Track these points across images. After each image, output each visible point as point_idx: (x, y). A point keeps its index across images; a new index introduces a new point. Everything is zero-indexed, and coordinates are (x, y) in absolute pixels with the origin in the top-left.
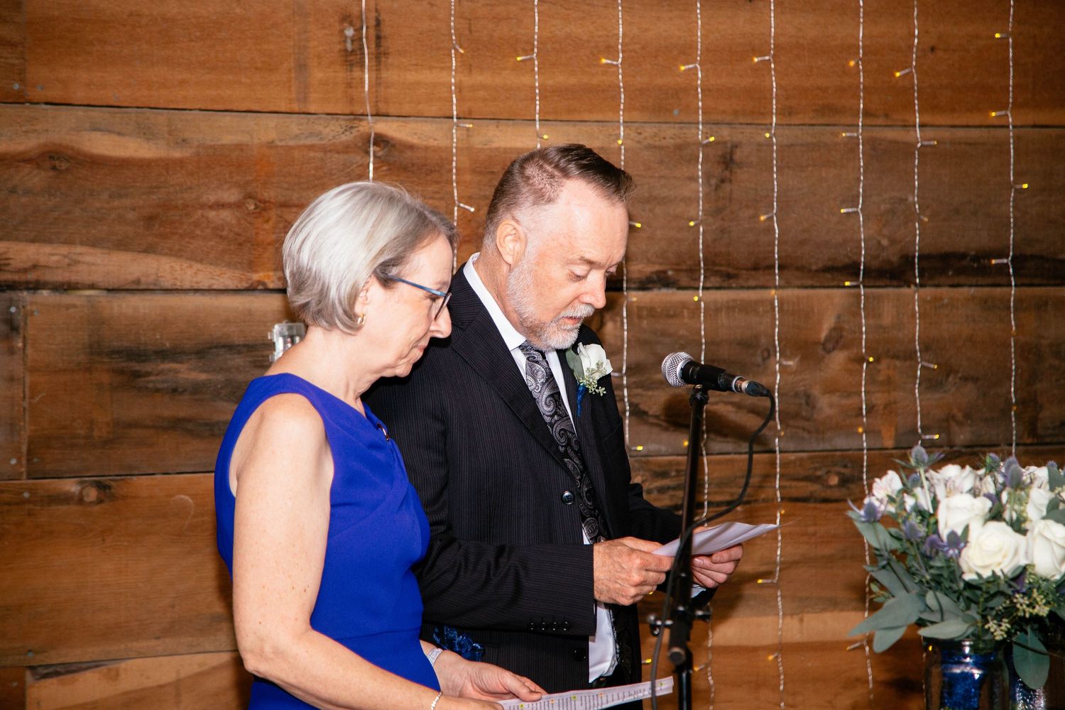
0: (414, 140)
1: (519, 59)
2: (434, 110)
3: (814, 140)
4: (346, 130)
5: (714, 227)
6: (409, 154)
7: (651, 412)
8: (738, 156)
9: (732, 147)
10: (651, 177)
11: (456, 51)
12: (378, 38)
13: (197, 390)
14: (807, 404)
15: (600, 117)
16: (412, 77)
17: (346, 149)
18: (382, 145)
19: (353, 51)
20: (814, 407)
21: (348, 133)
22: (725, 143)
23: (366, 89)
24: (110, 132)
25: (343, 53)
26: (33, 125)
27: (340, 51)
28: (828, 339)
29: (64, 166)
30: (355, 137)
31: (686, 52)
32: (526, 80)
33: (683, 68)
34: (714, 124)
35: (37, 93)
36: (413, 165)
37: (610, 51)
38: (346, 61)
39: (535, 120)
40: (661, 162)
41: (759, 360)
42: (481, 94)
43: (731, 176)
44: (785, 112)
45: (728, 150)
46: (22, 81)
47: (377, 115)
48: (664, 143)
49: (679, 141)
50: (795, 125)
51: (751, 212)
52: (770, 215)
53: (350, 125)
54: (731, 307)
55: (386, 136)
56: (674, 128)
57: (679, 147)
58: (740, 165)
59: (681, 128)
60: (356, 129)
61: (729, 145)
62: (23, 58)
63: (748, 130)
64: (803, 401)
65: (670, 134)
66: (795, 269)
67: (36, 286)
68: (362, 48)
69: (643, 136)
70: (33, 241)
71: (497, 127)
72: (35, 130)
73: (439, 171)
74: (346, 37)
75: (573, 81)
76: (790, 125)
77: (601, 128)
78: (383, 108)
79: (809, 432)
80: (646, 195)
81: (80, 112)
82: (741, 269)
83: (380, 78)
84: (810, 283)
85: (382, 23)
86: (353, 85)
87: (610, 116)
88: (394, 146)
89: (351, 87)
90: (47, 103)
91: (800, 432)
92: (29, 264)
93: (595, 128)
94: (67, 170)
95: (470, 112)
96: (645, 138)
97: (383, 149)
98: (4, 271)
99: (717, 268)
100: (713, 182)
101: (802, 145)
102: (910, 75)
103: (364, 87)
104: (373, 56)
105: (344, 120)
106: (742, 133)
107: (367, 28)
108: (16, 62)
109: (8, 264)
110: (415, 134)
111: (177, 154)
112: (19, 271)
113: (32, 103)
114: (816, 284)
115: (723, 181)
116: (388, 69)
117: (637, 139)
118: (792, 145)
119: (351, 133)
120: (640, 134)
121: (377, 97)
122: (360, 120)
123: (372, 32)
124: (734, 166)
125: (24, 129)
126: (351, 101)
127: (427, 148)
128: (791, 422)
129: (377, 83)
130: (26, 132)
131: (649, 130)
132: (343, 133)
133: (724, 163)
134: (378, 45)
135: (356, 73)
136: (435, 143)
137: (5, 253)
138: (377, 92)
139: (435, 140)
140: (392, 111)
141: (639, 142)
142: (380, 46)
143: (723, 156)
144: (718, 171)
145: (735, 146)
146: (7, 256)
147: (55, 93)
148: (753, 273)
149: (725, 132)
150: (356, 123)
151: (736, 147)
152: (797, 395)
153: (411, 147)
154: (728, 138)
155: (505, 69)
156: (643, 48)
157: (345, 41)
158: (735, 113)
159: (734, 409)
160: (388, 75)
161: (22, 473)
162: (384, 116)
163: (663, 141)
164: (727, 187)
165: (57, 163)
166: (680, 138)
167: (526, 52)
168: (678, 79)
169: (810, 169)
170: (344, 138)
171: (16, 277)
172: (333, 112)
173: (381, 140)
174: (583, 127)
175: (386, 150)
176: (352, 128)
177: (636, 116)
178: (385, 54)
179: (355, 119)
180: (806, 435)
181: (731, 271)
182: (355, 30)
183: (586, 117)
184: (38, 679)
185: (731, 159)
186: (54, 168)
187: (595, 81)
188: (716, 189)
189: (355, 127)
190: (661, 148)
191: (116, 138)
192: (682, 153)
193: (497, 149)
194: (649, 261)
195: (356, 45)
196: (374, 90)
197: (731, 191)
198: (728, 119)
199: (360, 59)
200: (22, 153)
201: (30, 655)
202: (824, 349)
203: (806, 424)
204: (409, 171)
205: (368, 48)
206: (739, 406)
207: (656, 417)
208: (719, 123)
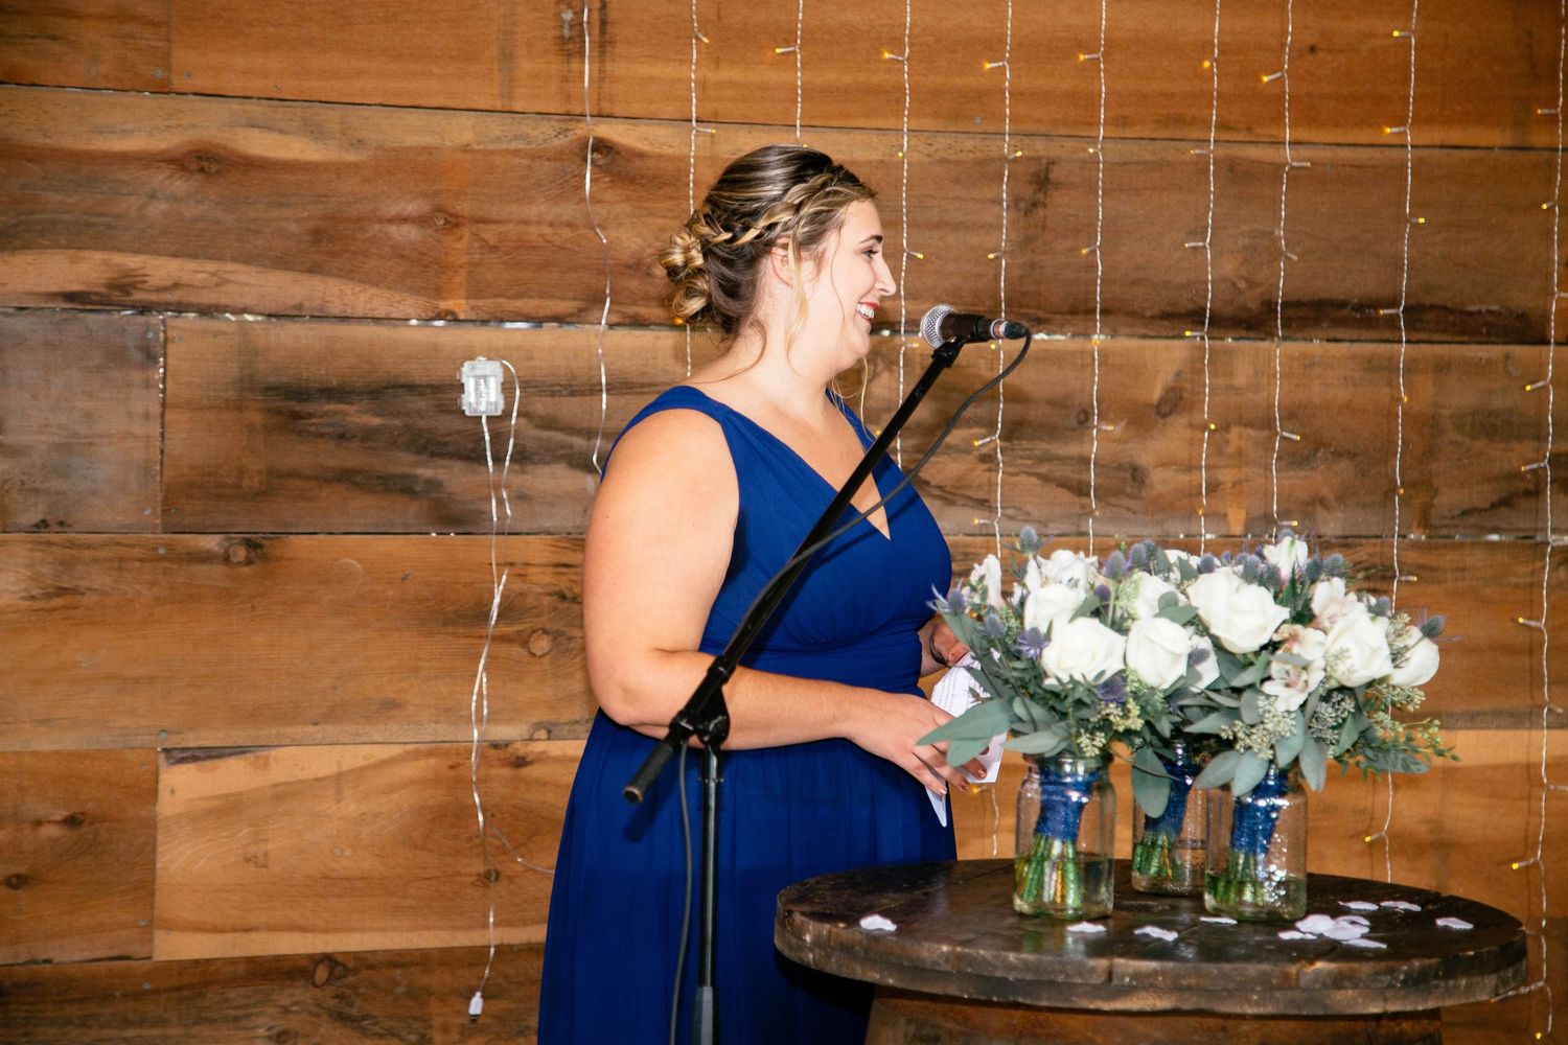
0: (644, 147)
1: (778, 51)
2: (670, 110)
3: (1154, 158)
4: (559, 133)
5: (1022, 261)
6: (638, 163)
7: (933, 483)
8: (1056, 174)
9: (1048, 164)
10: (943, 198)
11: (698, 39)
12: (603, 23)
13: (368, 435)
14: (1134, 478)
15: (880, 124)
16: (644, 70)
17: (558, 156)
18: (604, 151)
19: (571, 38)
20: (1142, 482)
21: (562, 137)
22: (1039, 158)
23: (586, 84)
24: (270, 129)
25: (559, 41)
26: (178, 119)
27: (555, 38)
28: (1161, 402)
29: (214, 168)
30: (571, 142)
31: (991, 46)
32: (785, 77)
33: (988, 66)
34: (1025, 135)
35: (178, 82)
36: (642, 176)
37: (895, 43)
38: (563, 50)
39: (795, 126)
40: (957, 180)
41: (1075, 423)
42: (730, 92)
43: (1046, 198)
44: (1118, 121)
45: (1043, 167)
46: (168, 67)
47: (600, 116)
48: (960, 156)
49: (979, 155)
50: (1130, 139)
51: (1069, 244)
52: (1092, 248)
53: (564, 127)
55: (610, 142)
56: (974, 138)
57: (981, 163)
58: (1058, 185)
59: (984, 139)
60: (572, 132)
61: (1044, 162)
62: (168, 40)
63: (1070, 144)
64: (1128, 475)
65: (968, 146)
66: (1119, 313)
67: (180, 308)
68: (582, 36)
69: (936, 146)
70: (175, 255)
71: (750, 132)
72: (180, 125)
73: (674, 185)
74: (563, 21)
75: (847, 79)
76: (1124, 138)
77: (881, 138)
78: (606, 107)
79: (1134, 512)
80: (936, 219)
81: (235, 105)
82: (1055, 313)
83: (604, 71)
84: (1142, 331)
85: (608, 5)
86: (570, 79)
87: (891, 123)
88: (618, 153)
89: (567, 81)
90: (196, 94)
91: (1125, 512)
92: (169, 283)
93: (874, 137)
94: (218, 172)
95: (716, 114)
96: (938, 150)
97: (606, 156)
98: (140, 289)
99: (1023, 311)
100: (1022, 205)
101: (1138, 163)
102: (1280, 80)
103: (583, 82)
104: (596, 45)
105: (556, 120)
106: (1062, 146)
107: (590, 11)
108: (160, 44)
109: (145, 282)
110: (646, 139)
111: (351, 157)
112: (159, 290)
113: (178, 94)
114: (1150, 333)
115: (1034, 205)
116: (614, 61)
117: (925, 151)
118: (1125, 163)
119: (566, 136)
120: (931, 145)
121: (599, 94)
122: (579, 121)
123: (596, 16)
124: (1050, 187)
125: (167, 123)
126: (568, 97)
127: (660, 157)
128: (1113, 500)
129: (600, 78)
130: (168, 127)
131: (942, 142)
132: (556, 136)
133: (1036, 183)
134: (603, 32)
135: (575, 66)
136: (670, 151)
137: (142, 268)
138: (599, 88)
139: (671, 147)
140: (618, 111)
141: (928, 155)
142: (605, 33)
143: (1037, 174)
144: (1028, 192)
145: (1052, 162)
146: (142, 272)
147: (202, 82)
148: (1069, 317)
149: (1041, 147)
150: (572, 125)
151: (1053, 163)
152: (1120, 467)
153: (641, 155)
154: (1042, 153)
155: (762, 63)
156: (938, 41)
157: (562, 27)
158: (1054, 122)
159: (1040, 482)
160: (617, 68)
161: (157, 525)
162: (608, 117)
163: (960, 155)
164: (1040, 212)
165: (206, 164)
166: (981, 151)
167: (787, 43)
168: (981, 79)
169: (1148, 192)
170: (557, 142)
171: (154, 297)
172: (544, 111)
173: (602, 146)
174: (858, 136)
175: (610, 157)
176: (567, 130)
177: (926, 123)
178: (611, 42)
179: (571, 120)
180: (1130, 516)
181: (1041, 314)
182: (575, 13)
183: (862, 123)
184: (172, 764)
185: (1047, 178)
186: (202, 170)
187: (875, 80)
188: (1026, 214)
189: (571, 130)
190: (957, 163)
191: (278, 137)
192: (986, 170)
195: (575, 33)
196: (596, 85)
197: (1045, 218)
198: (1043, 129)
199: (580, 48)
200: (162, 152)
201: (163, 735)
202: (1158, 413)
203: (1132, 503)
204: (637, 184)
205: (590, 35)
206: (1046, 479)
207: (940, 488)
208: (1032, 135)
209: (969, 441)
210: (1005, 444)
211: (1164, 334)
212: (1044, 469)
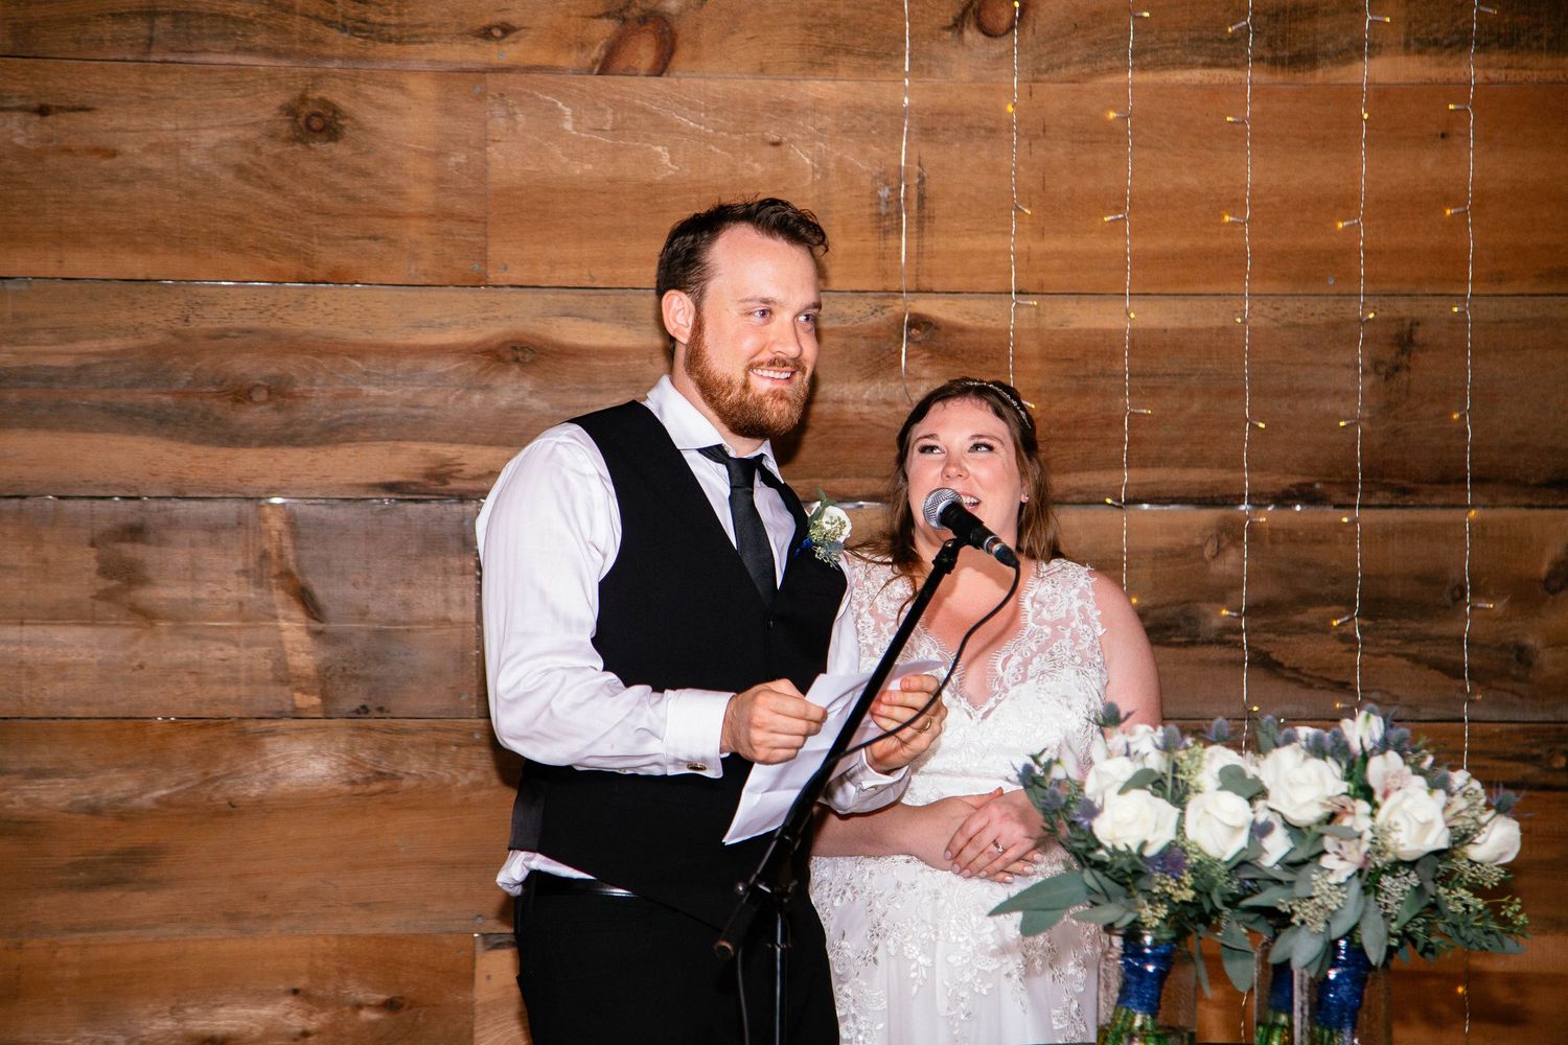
0: (965, 321)
1: (1106, 219)
2: (993, 283)
3: (1536, 315)
4: (876, 311)
5: (1383, 428)
6: (958, 338)
7: (1287, 664)
8: (1420, 335)
9: (1411, 325)
10: (1292, 364)
11: (1018, 209)
12: (922, 198)
14: (1519, 659)
15: (1220, 289)
16: (966, 243)
17: (874, 334)
18: (923, 327)
19: (888, 214)
20: (1530, 664)
21: (878, 314)
22: (1403, 319)
23: (903, 260)
24: (582, 317)
25: (874, 218)
26: (494, 311)
27: (871, 215)
28: (1552, 575)
29: (528, 357)
30: (887, 319)
31: (1345, 204)
32: (1117, 245)
33: (1340, 225)
34: (1385, 295)
35: (493, 276)
36: (963, 351)
37: (1235, 205)
38: (880, 227)
39: (1125, 294)
40: (1308, 345)
41: (1448, 600)
42: (1056, 263)
43: (1410, 361)
45: (1406, 328)
46: (484, 262)
47: (919, 291)
48: (1312, 320)
49: (1333, 318)
50: (1507, 295)
51: (1437, 408)
52: (1462, 413)
53: (879, 303)
54: (1406, 531)
55: (930, 317)
56: (1327, 301)
57: (1335, 326)
58: (1423, 347)
59: (1337, 302)
60: (889, 309)
61: (1408, 322)
62: (486, 236)
63: (1436, 303)
64: (1513, 656)
65: (1320, 309)
66: (1494, 481)
68: (899, 213)
69: (1283, 310)
70: (489, 444)
71: (1078, 303)
72: (497, 317)
73: (997, 359)
74: (879, 197)
75: (1184, 244)
76: (1501, 295)
77: (1222, 303)
78: (925, 283)
79: (1521, 697)
80: (1285, 387)
81: (549, 296)
82: (1422, 482)
83: (923, 246)
84: (1526, 501)
85: (927, 180)
86: (887, 256)
87: (1233, 288)
88: (937, 328)
89: (884, 258)
90: (512, 286)
91: (1508, 696)
92: (485, 471)
93: (1214, 303)
94: (532, 361)
95: (1042, 286)
96: (1286, 314)
97: (924, 332)
98: (456, 478)
99: (1385, 481)
100: (1382, 369)
101: (1517, 321)
103: (900, 258)
104: (914, 221)
105: (874, 298)
106: (1428, 306)
107: (907, 186)
108: (477, 239)
109: (461, 471)
110: (967, 313)
112: (474, 478)
113: (496, 286)
114: (1535, 503)
115: (1397, 368)
116: (933, 236)
117: (1272, 316)
118: (1501, 321)
119: (883, 314)
120: (1277, 309)
121: (917, 270)
122: (896, 298)
123: (914, 191)
124: (1414, 349)
125: (483, 315)
126: (885, 275)
127: (981, 331)
128: (1495, 683)
129: (918, 255)
130: (483, 319)
131: (1290, 305)
132: (872, 314)
133: (1399, 345)
134: (921, 206)
135: (892, 242)
136: (993, 324)
137: (457, 458)
138: (918, 263)
139: (993, 320)
140: (937, 286)
141: (1275, 320)
142: (924, 208)
143: (1399, 336)
144: (1389, 355)
145: (1416, 323)
146: (459, 461)
147: (517, 274)
148: (1440, 487)
149: (1403, 307)
150: (889, 302)
151: (1418, 324)
152: (1503, 647)
153: (962, 330)
154: (1405, 313)
155: (1091, 232)
156: (1285, 201)
157: (879, 204)
158: (1418, 281)
159: (1408, 664)
160: (931, 243)
161: (473, 710)
162: (927, 292)
163: (1312, 318)
164: (1404, 376)
165: (520, 354)
166: (1334, 313)
167: (1118, 209)
168: (1335, 239)
169: (1528, 352)
170: (873, 320)
171: (469, 486)
172: (860, 289)
173: (918, 322)
174: (1197, 303)
175: (928, 333)
176: (884, 307)
177: (1273, 287)
178: (929, 217)
179: (888, 297)
180: (1516, 700)
181: (1406, 483)
182: (892, 190)
183: (1201, 289)
184: (489, 949)
185: (1411, 341)
186: (517, 360)
187: (1215, 243)
188: (1387, 378)
189: (889, 306)
190: (1307, 326)
191: (591, 325)
192: (1338, 332)
193: (1077, 331)
194: (1288, 471)
195: (892, 209)
196: (915, 261)
197: (1409, 380)
198: (1406, 288)
199: (897, 224)
200: (477, 344)
201: (480, 920)
202: (1547, 589)
203: (1517, 686)
204: (957, 359)
205: (907, 211)
206: (1416, 660)
207: (1295, 670)
208: (1393, 295)
209: (1327, 621)
210: (1367, 623)
211: (1551, 503)
212: (1413, 649)
